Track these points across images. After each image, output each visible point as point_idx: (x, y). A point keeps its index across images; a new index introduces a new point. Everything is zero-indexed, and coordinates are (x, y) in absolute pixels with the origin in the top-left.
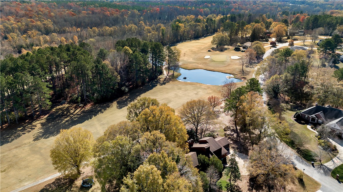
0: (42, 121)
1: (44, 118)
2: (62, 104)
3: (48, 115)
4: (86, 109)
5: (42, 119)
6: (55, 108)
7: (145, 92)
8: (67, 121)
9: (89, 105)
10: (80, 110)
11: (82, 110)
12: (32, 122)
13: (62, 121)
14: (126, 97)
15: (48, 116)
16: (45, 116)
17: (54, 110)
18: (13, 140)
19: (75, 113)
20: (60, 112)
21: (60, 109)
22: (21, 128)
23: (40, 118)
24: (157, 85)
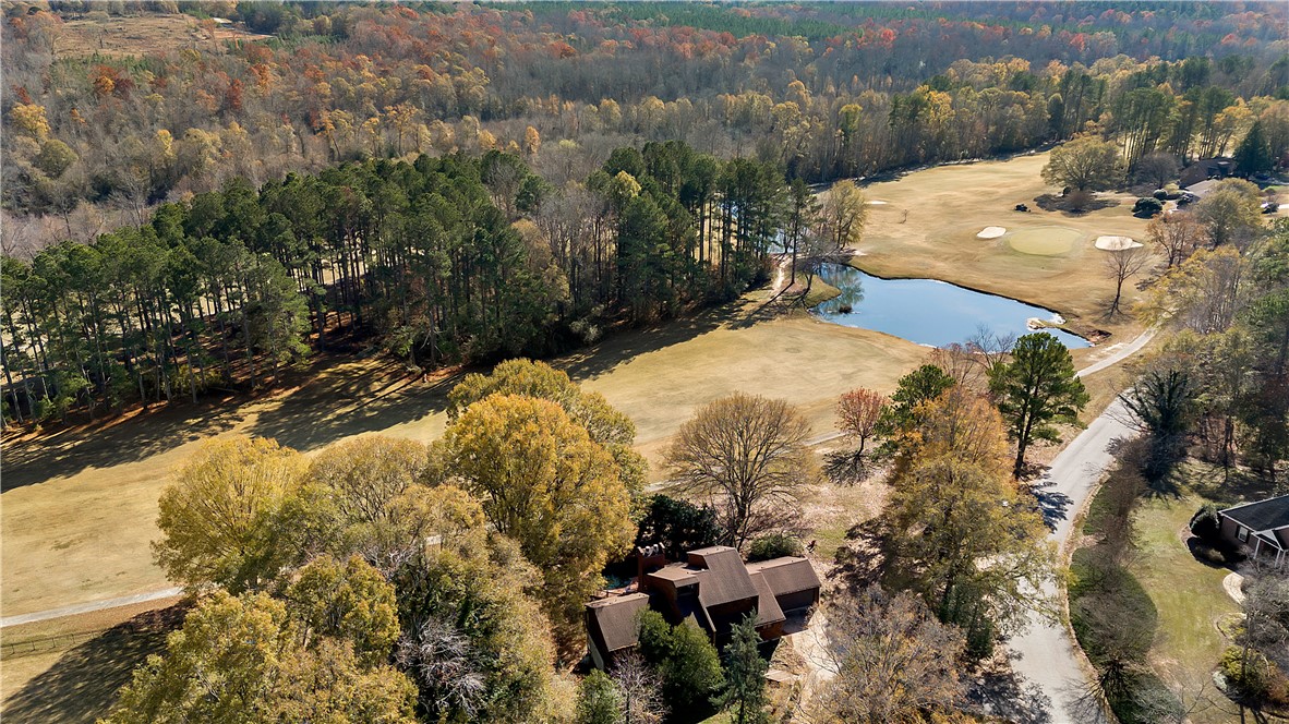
0: (268, 406)
1: (278, 397)
2: (359, 360)
3: (297, 388)
4: (426, 385)
5: (272, 401)
6: (329, 370)
7: (658, 347)
8: (340, 417)
9: (442, 372)
10: (405, 386)
11: (409, 387)
12: (237, 406)
13: (325, 415)
14: (578, 359)
15: (295, 393)
16: (286, 390)
17: (323, 375)
18: (151, 453)
19: (380, 394)
20: (341, 382)
21: (344, 373)
22: (196, 421)
23: (267, 397)
24: (715, 327)
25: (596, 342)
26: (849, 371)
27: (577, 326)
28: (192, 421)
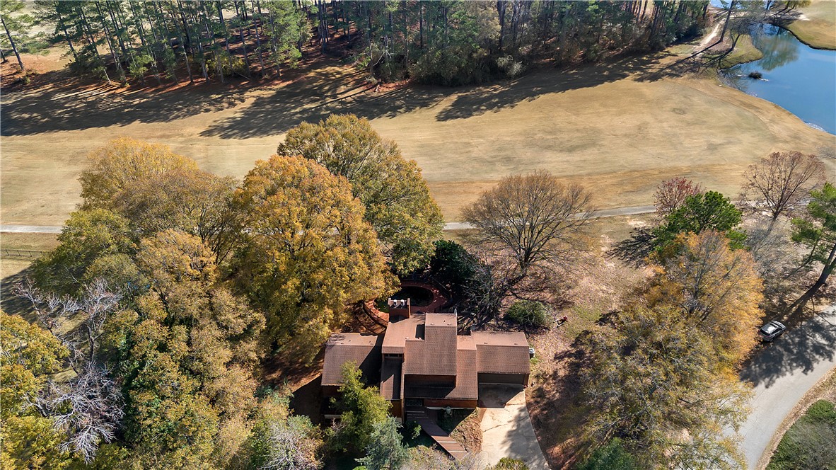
0: (267, 93)
1: (276, 87)
2: (341, 65)
3: (290, 82)
4: (375, 95)
5: (270, 89)
6: (319, 70)
7: (564, 89)
8: (305, 111)
9: (392, 85)
10: (360, 93)
11: (363, 94)
12: (246, 90)
13: (294, 108)
14: (496, 90)
15: (288, 85)
16: (283, 82)
17: (312, 74)
18: (177, 117)
19: (340, 97)
20: (320, 82)
21: (327, 75)
22: (217, 96)
23: (269, 85)
24: (624, 76)
25: (518, 75)
26: (717, 141)
27: (503, 61)
28: (214, 96)
